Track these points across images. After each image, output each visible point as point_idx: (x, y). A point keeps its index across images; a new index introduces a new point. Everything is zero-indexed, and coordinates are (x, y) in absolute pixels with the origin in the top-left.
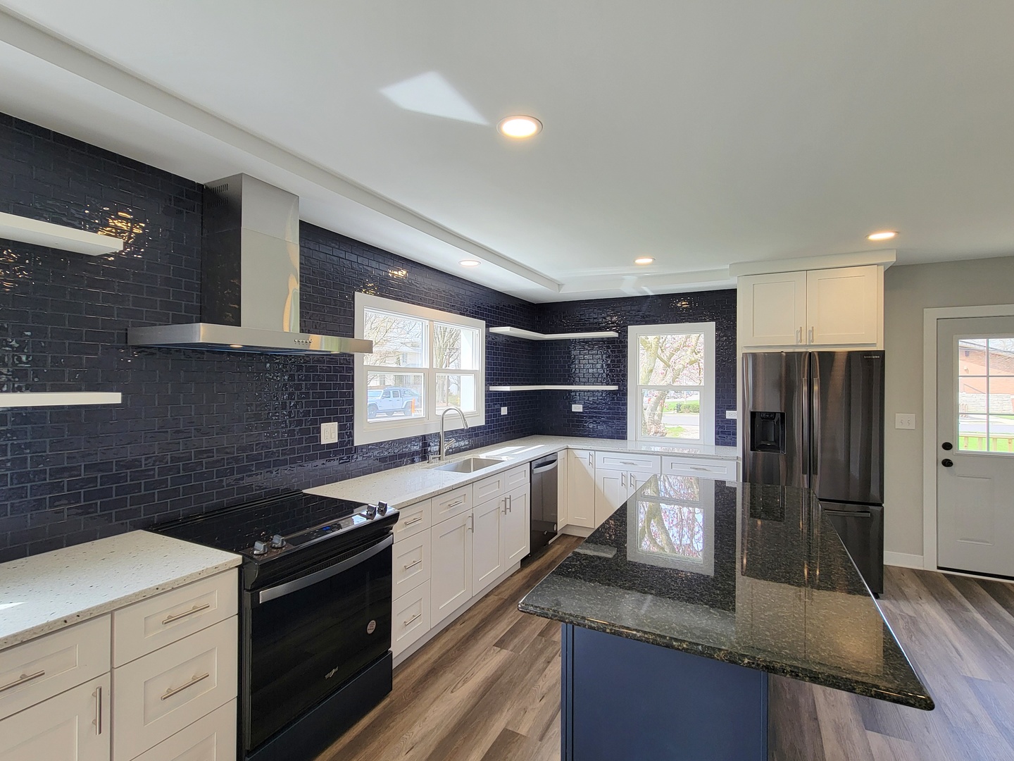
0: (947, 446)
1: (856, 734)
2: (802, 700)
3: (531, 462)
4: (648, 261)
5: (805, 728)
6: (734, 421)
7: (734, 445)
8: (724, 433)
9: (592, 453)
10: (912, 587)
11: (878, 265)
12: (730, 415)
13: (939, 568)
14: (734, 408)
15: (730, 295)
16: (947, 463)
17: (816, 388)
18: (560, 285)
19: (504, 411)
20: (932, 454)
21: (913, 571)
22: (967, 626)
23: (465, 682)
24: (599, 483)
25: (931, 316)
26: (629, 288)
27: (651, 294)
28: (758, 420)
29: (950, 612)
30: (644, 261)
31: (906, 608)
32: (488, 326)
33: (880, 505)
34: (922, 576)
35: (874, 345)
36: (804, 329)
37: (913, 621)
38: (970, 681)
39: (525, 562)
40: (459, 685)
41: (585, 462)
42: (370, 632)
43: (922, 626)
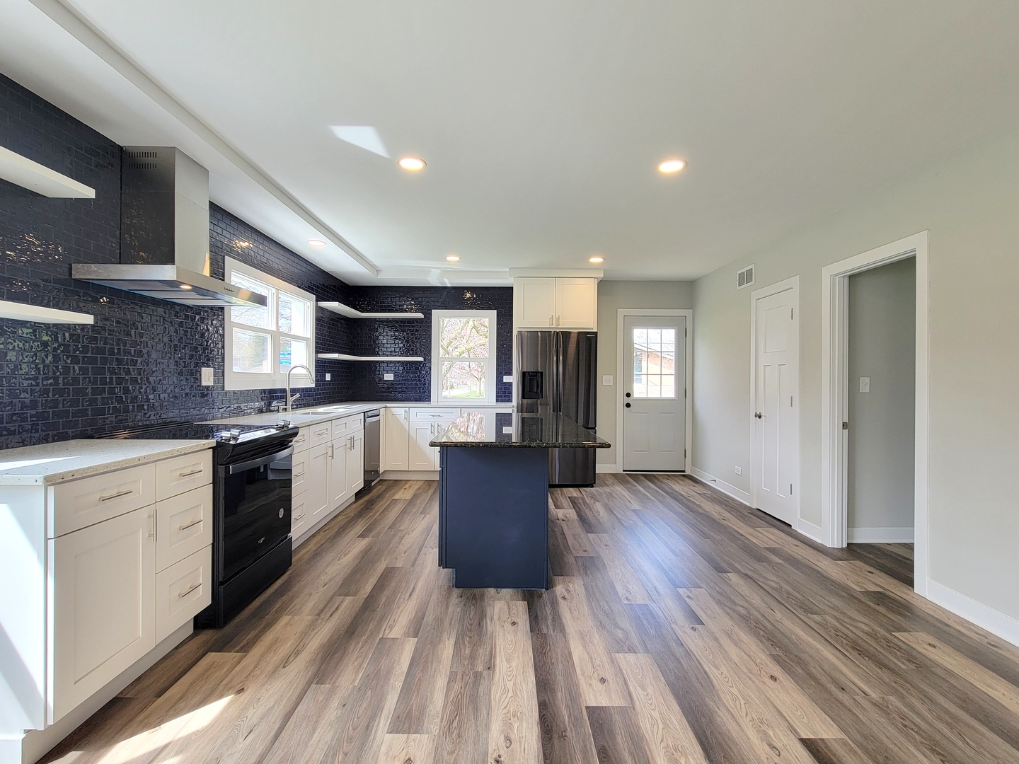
0: (628, 395)
1: (583, 536)
2: (556, 529)
3: (364, 413)
4: (455, 259)
5: (559, 538)
6: (510, 384)
7: (510, 400)
8: (503, 393)
9: (407, 409)
10: (610, 481)
11: (594, 278)
12: (506, 379)
13: (624, 471)
14: (510, 374)
15: (508, 291)
16: (628, 405)
17: (561, 358)
18: (378, 271)
19: (328, 377)
20: (621, 399)
21: (611, 474)
22: (635, 492)
23: (346, 555)
24: (412, 433)
25: (621, 313)
26: (434, 280)
27: (449, 286)
28: (528, 377)
29: (627, 488)
30: (453, 258)
31: (607, 489)
32: (317, 301)
33: (594, 428)
34: (615, 476)
35: (592, 329)
36: (554, 316)
37: (610, 494)
38: (634, 511)
39: (359, 495)
40: (342, 557)
41: (401, 418)
42: (281, 516)
43: (614, 495)
